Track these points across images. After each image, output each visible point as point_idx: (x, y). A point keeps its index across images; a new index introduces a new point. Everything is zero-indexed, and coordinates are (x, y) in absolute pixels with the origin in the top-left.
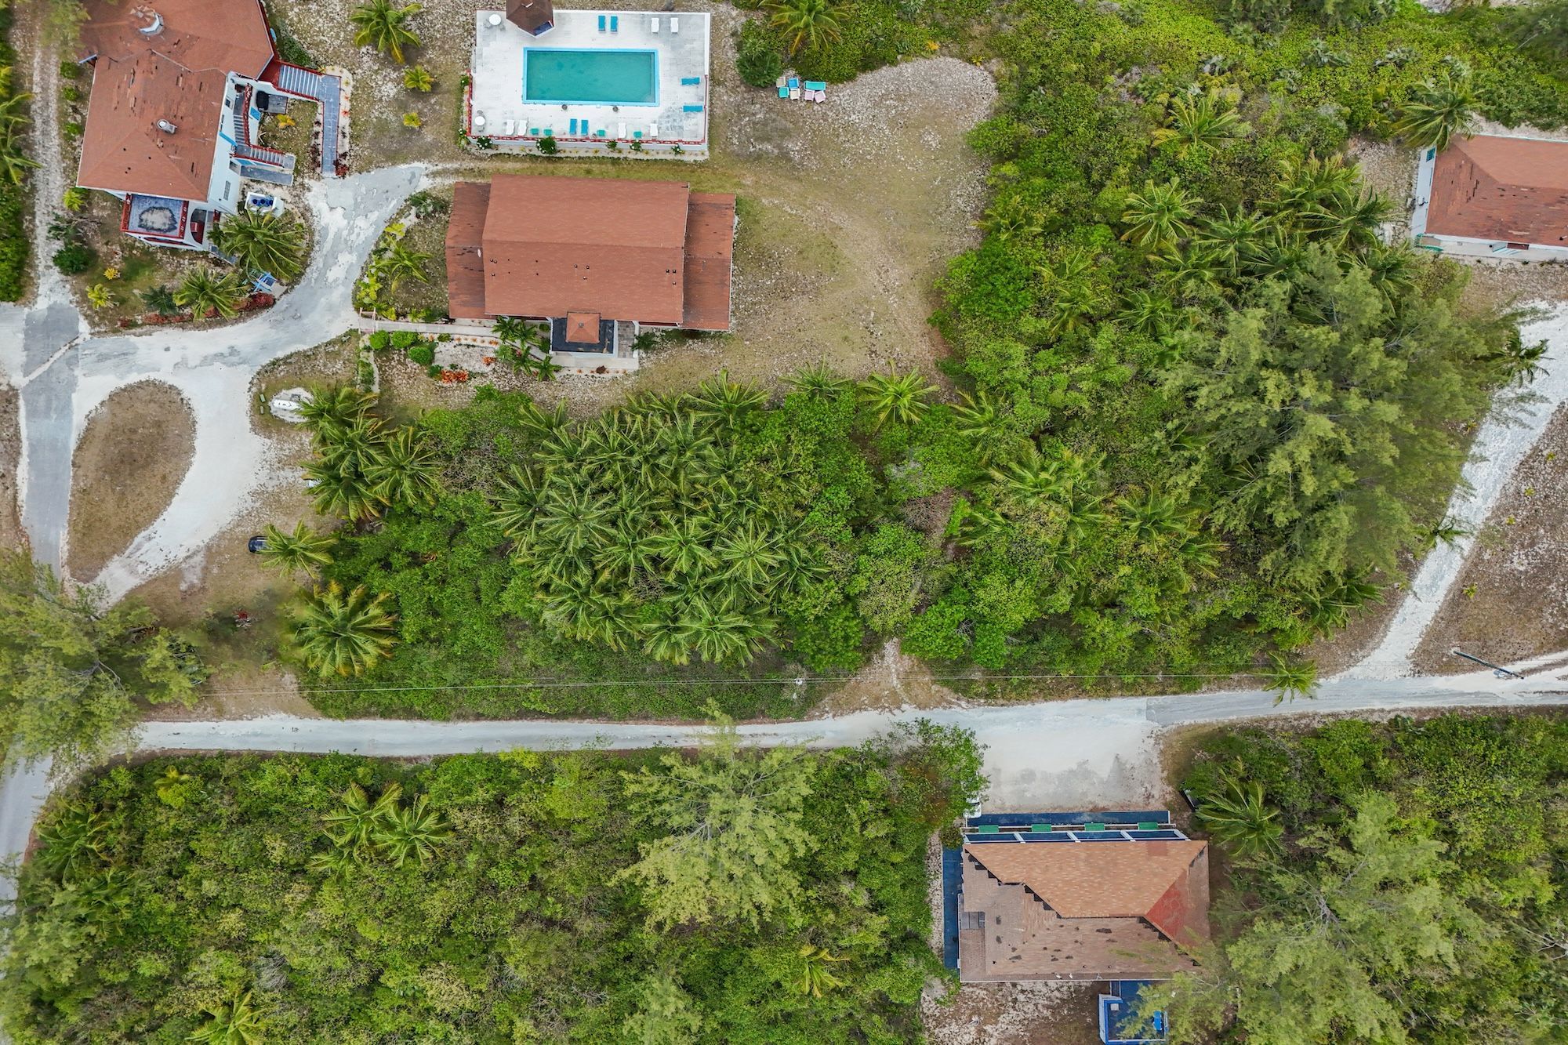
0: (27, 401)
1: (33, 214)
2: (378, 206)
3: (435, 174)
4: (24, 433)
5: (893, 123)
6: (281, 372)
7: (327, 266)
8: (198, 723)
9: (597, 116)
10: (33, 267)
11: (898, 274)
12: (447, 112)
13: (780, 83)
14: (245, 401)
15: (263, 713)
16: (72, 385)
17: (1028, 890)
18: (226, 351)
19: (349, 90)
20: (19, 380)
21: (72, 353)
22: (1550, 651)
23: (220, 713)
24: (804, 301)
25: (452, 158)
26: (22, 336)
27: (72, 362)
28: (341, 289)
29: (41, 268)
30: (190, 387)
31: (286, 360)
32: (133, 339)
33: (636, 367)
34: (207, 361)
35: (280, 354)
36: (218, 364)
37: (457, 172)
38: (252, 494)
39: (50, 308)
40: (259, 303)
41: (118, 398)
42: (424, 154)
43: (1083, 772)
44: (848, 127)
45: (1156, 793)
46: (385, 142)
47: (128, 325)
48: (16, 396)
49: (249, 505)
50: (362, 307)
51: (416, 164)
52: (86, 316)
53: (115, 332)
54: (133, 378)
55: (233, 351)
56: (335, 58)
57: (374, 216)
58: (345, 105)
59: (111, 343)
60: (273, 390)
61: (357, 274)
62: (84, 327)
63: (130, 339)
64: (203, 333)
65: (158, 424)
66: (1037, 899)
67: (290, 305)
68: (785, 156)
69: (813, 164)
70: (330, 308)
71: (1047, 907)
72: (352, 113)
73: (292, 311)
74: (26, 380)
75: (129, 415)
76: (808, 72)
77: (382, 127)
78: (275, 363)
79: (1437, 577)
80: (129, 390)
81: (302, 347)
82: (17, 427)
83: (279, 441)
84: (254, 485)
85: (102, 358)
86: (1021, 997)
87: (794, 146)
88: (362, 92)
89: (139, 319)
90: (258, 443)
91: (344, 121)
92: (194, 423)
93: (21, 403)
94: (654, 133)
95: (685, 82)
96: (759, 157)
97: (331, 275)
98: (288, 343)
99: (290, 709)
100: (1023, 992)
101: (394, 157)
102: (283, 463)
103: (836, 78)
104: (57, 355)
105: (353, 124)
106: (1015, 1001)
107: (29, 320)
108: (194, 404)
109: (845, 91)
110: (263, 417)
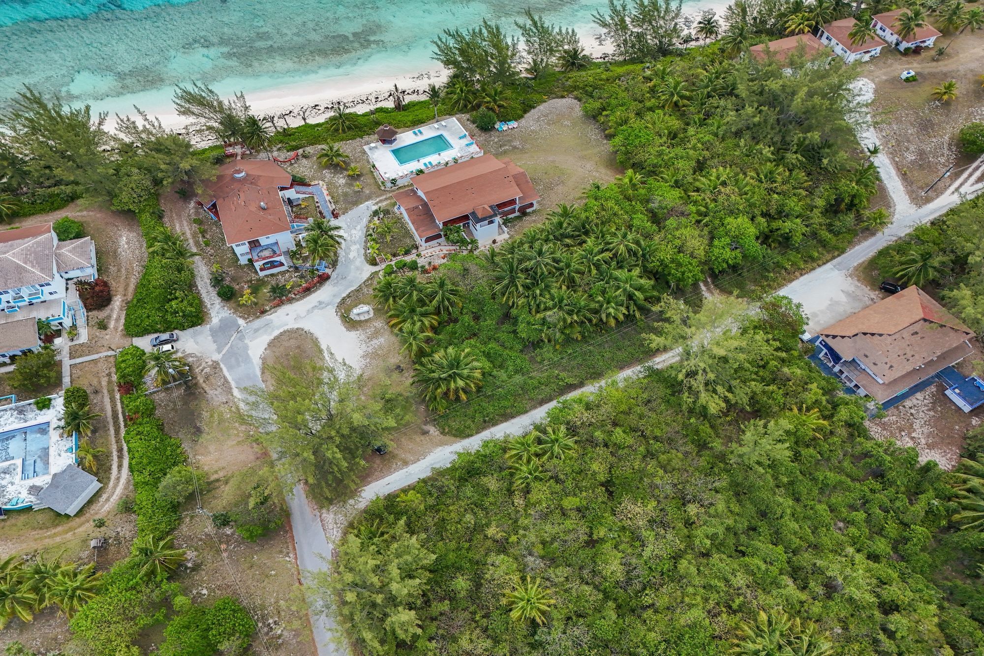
0: (225, 365)
1: (197, 286)
2: (358, 223)
3: (377, 203)
4: (229, 378)
5: (549, 125)
6: (348, 301)
7: (347, 254)
8: (397, 473)
9: (434, 159)
10: (206, 307)
11: (589, 166)
12: (370, 181)
13: (496, 126)
14: (337, 320)
15: (429, 453)
16: (246, 348)
17: (865, 334)
18: (317, 304)
19: (325, 187)
20: (217, 357)
21: (239, 334)
22: (956, 179)
23: (406, 463)
24: (560, 187)
25: (381, 195)
26: (210, 338)
27: (242, 339)
28: (359, 260)
29: (209, 306)
30: (307, 325)
31: (349, 296)
32: (268, 317)
33: (508, 236)
34: (309, 312)
35: (344, 295)
36: (316, 311)
37: (386, 199)
38: (363, 357)
39: (220, 320)
40: (324, 278)
41: (271, 344)
42: (368, 198)
43: (834, 303)
44: (532, 131)
45: (873, 296)
46: (350, 199)
47: (263, 312)
48: (218, 364)
49: (364, 362)
50: (373, 263)
51: (367, 203)
52: (240, 317)
53: (258, 317)
54: (276, 333)
55: (320, 303)
56: (314, 178)
57: (359, 227)
58: (325, 192)
59: (258, 323)
60: (349, 310)
61: (363, 251)
62: (241, 322)
63: (267, 318)
64: (302, 302)
65: (299, 347)
66: (873, 334)
67: (338, 275)
68: (515, 148)
69: (528, 146)
70: (358, 269)
71: (881, 335)
72: (330, 194)
73: (340, 277)
74: (221, 355)
75: (282, 349)
76: (505, 119)
77: (345, 195)
78: (344, 299)
79: (888, 173)
80: (277, 338)
81: (353, 289)
82: (225, 377)
83: (363, 330)
84: (361, 353)
85: (256, 331)
86: (913, 411)
87: (517, 143)
88: (330, 186)
89: (267, 308)
90: (353, 335)
91: (328, 198)
92: (317, 339)
93: (222, 366)
94: (459, 155)
95: (460, 138)
96: (505, 152)
97: (351, 256)
98: (346, 289)
99: (442, 444)
100: (911, 408)
101: (356, 203)
102: (370, 338)
103: (518, 118)
104: (232, 339)
105: (332, 198)
106: (912, 415)
107: (211, 330)
108: (312, 331)
109: (523, 122)
110: (351, 324)
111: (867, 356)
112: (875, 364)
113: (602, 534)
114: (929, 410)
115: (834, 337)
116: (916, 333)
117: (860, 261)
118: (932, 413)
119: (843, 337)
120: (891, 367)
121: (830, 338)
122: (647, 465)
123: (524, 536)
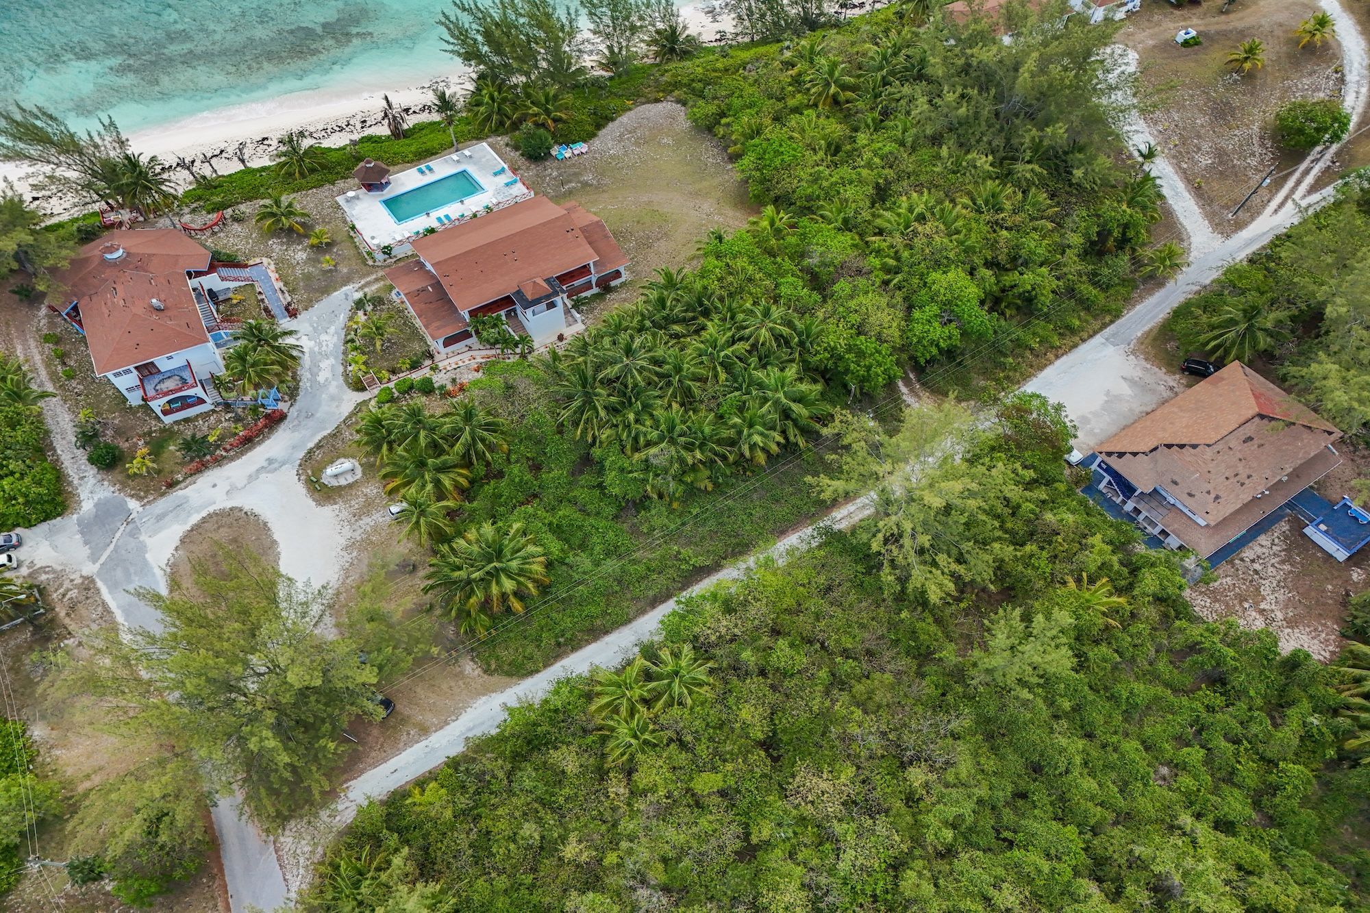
0: (105, 582)
1: (54, 449)
2: (331, 322)
3: (361, 288)
4: (112, 605)
5: (637, 144)
6: (318, 455)
7: (314, 375)
8: (409, 751)
9: (453, 210)
10: (70, 484)
11: (707, 206)
12: (348, 252)
13: (553, 153)
14: (300, 489)
15: (464, 708)
16: (142, 548)
17: (1169, 446)
18: (265, 464)
19: (272, 267)
20: (90, 569)
21: (131, 526)
22: (1277, 191)
23: (425, 731)
24: (663, 243)
25: (368, 274)
26: (78, 536)
27: (134, 534)
28: (334, 383)
29: (76, 482)
30: (247, 501)
31: (318, 446)
32: (180, 493)
33: (583, 327)
34: (252, 478)
35: (311, 445)
36: (263, 476)
37: (377, 280)
38: (346, 548)
39: (96, 505)
40: (275, 420)
41: (187, 540)
42: (347, 280)
43: (1112, 400)
44: (611, 157)
45: (1172, 383)
46: (316, 285)
47: (172, 485)
48: (93, 581)
49: (348, 558)
50: (359, 386)
51: (344, 289)
52: (132, 496)
53: (163, 495)
54: (195, 519)
55: (270, 461)
56: (253, 254)
57: (332, 329)
58: (274, 276)
59: (162, 504)
60: (318, 471)
61: (341, 369)
62: (133, 504)
63: (178, 494)
64: (238, 462)
65: (235, 540)
66: (1182, 446)
67: (300, 411)
68: (586, 184)
69: (606, 181)
70: (333, 398)
71: (1194, 446)
72: (280, 278)
73: (304, 414)
74: (98, 565)
75: (205, 546)
76: (567, 140)
77: (308, 277)
78: (310, 452)
79: (1173, 188)
80: (196, 528)
81: (325, 433)
82: (104, 604)
83: (345, 502)
84: (343, 542)
85: (160, 518)
86: (1257, 566)
87: (588, 177)
88: (280, 265)
89: (180, 477)
90: (328, 512)
91: (279, 285)
92: (265, 524)
93: (100, 584)
94: (495, 201)
95: (496, 174)
96: (570, 192)
97: (321, 378)
98: (313, 435)
99: (487, 690)
100: (1253, 561)
101: (326, 290)
102: (358, 515)
103: (588, 137)
104: (118, 535)
105: (286, 284)
106: (1256, 572)
107: (80, 523)
108: (256, 511)
109: (596, 143)
110: (322, 492)
111: (1176, 483)
112: (1190, 495)
113: (766, 834)
114: (1283, 562)
115: (1121, 455)
116: (1250, 439)
117: (1146, 328)
118: (1287, 567)
119: (1135, 454)
120: (1217, 497)
121: (1114, 457)
122: (833, 702)
123: (630, 852)
